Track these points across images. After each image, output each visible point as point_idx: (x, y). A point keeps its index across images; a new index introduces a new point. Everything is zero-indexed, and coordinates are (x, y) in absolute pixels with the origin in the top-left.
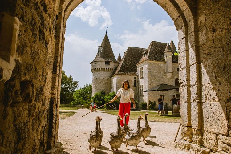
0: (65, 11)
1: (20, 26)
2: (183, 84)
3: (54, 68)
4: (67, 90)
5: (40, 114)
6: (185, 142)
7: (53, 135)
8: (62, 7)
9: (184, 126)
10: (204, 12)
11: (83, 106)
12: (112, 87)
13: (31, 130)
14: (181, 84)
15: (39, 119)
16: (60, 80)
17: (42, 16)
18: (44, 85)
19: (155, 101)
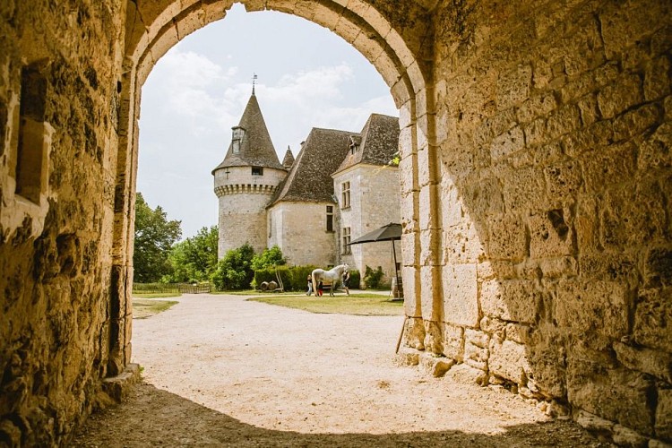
0: (137, 68)
1: (54, 136)
2: (409, 227)
3: (116, 200)
4: (152, 243)
5: (92, 299)
6: (411, 351)
7: (121, 347)
8: (129, 60)
9: (410, 317)
10: (445, 74)
11: (195, 285)
12: (270, 234)
13: (76, 331)
14: (405, 226)
15: (90, 311)
16: (132, 225)
17: (88, 99)
18: (99, 240)
19: (380, 268)
